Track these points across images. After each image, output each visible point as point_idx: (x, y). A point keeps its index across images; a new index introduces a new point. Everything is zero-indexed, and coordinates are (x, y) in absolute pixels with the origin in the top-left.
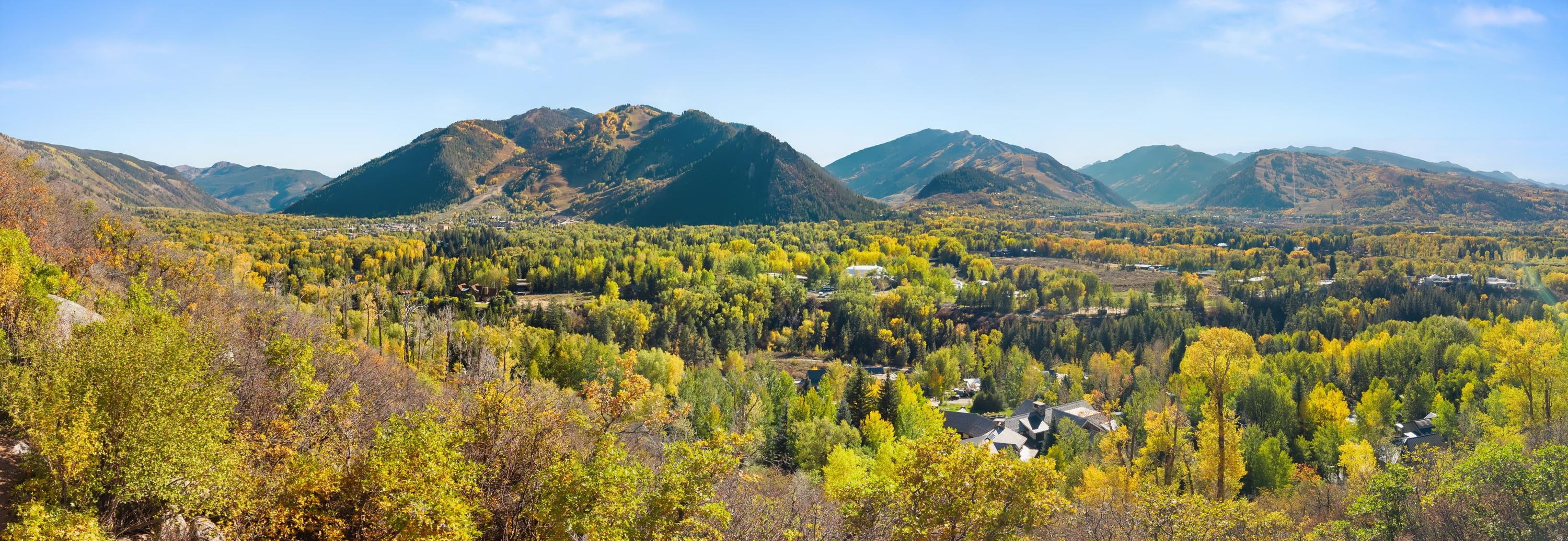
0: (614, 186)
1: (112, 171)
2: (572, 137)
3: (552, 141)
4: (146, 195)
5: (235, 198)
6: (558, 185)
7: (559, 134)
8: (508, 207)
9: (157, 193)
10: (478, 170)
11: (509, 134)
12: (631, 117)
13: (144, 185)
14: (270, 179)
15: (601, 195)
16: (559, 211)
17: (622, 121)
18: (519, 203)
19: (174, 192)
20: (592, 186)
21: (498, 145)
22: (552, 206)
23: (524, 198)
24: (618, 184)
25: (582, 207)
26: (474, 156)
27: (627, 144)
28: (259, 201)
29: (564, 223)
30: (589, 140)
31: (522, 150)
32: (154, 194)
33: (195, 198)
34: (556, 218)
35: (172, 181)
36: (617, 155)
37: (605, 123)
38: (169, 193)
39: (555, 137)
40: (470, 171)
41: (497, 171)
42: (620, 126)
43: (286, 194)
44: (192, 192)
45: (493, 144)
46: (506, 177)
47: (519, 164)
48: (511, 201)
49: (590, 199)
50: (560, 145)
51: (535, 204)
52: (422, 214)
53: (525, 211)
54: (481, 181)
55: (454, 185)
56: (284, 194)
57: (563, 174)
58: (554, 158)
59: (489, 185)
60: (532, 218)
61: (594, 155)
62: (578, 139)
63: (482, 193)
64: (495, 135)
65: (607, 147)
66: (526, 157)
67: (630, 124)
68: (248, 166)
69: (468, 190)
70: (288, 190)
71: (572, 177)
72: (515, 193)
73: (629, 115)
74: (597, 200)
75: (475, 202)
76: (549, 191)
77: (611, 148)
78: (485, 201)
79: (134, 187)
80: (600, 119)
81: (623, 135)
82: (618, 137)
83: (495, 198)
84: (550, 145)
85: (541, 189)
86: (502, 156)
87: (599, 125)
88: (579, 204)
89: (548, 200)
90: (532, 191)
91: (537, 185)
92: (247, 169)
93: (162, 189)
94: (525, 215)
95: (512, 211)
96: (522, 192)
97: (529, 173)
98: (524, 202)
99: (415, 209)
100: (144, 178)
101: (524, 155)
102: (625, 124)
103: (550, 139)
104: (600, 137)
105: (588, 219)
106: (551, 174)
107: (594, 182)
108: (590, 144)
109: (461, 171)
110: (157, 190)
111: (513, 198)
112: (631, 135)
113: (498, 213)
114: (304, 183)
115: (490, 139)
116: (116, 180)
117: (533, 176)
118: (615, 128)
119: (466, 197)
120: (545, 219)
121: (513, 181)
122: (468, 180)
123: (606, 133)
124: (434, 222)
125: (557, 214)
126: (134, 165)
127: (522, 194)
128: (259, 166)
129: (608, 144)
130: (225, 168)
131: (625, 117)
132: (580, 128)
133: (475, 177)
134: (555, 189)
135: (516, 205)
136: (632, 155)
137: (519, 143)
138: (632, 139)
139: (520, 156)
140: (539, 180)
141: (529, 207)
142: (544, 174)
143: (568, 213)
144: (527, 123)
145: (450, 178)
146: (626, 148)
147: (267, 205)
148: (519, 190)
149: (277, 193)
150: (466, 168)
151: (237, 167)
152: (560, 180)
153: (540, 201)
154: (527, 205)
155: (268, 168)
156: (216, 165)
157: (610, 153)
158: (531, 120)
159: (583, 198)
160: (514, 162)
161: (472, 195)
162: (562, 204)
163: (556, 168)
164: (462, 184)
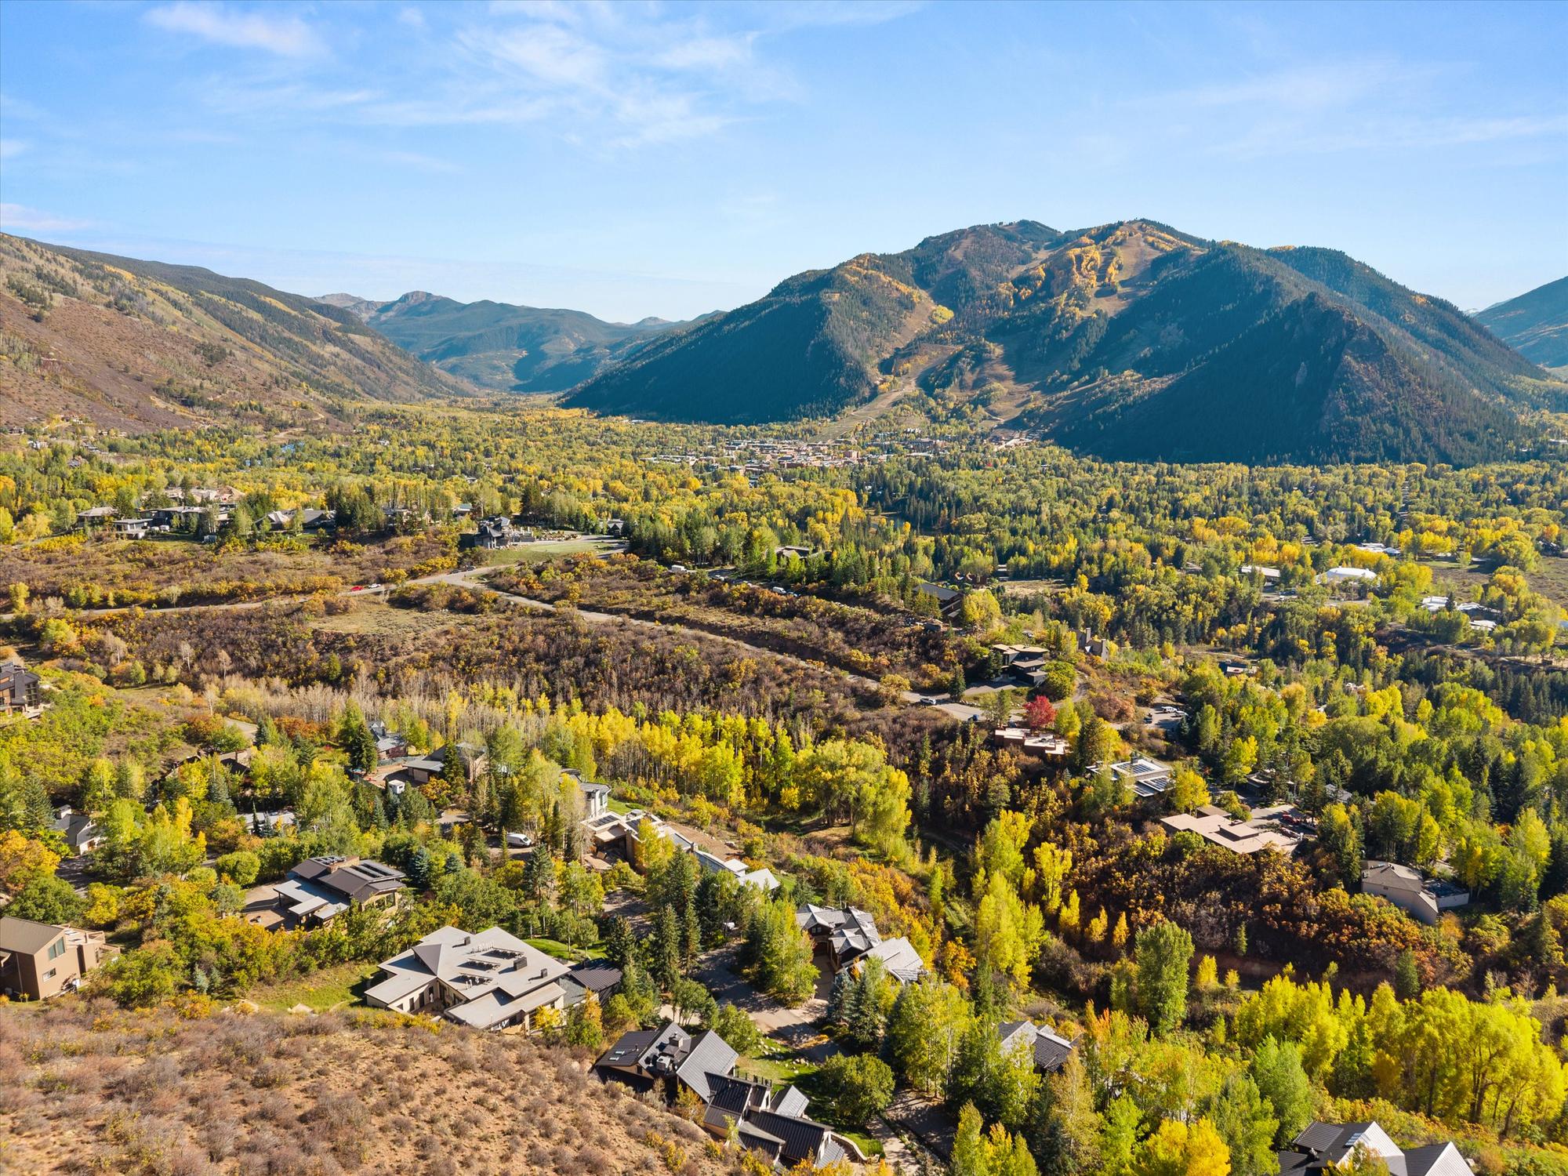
0: (1087, 382)
1: (251, 320)
2: (1026, 293)
3: (994, 301)
4: (322, 366)
5: (453, 360)
6: (1001, 378)
7: (1004, 289)
8: (928, 412)
9: (340, 363)
10: (880, 349)
11: (921, 281)
12: (1123, 256)
13: (314, 348)
14: (510, 328)
15: (1067, 398)
16: (1002, 421)
17: (1107, 264)
18: (944, 407)
19: (364, 359)
20: (1054, 380)
21: (906, 304)
22: (992, 413)
23: (950, 400)
24: (1093, 380)
25: (1037, 416)
26: (873, 325)
27: (1110, 307)
28: (496, 368)
29: (1011, 443)
30: (1052, 301)
31: (946, 314)
32: (335, 364)
33: (400, 369)
34: (999, 433)
35: (356, 338)
36: (1095, 328)
37: (1079, 268)
38: (358, 362)
39: (999, 294)
40: (870, 352)
41: (907, 353)
42: (1102, 273)
43: (543, 356)
44: (393, 358)
45: (900, 303)
46: (921, 362)
47: (941, 341)
48: (932, 403)
49: (1050, 403)
50: (1006, 307)
51: (967, 409)
52: (804, 424)
53: (953, 421)
54: (886, 367)
55: (848, 376)
56: (537, 356)
57: (1006, 359)
58: (998, 331)
59: (898, 375)
60: (964, 435)
61: (1058, 329)
62: (1033, 299)
63: (890, 388)
64: (903, 287)
65: (1080, 314)
66: (952, 330)
67: (1120, 268)
68: (466, 301)
69: (869, 384)
70: (544, 347)
71: (1022, 366)
72: (937, 391)
73: (1119, 251)
74: (1059, 406)
75: (881, 405)
76: (987, 387)
77: (1085, 314)
78: (895, 404)
79: (296, 350)
80: (1070, 261)
81: (1106, 291)
82: (1098, 294)
83: (909, 399)
84: (991, 308)
85: (976, 384)
86: (915, 325)
87: (1069, 272)
88: (1032, 411)
89: (985, 403)
90: (962, 386)
91: (969, 378)
92: (464, 307)
93: (345, 355)
94: (952, 429)
95: (935, 419)
96: (948, 390)
97: (958, 357)
98: (951, 405)
99: (793, 412)
100: (305, 330)
101: (949, 326)
102: (1111, 270)
103: (991, 297)
104: (1069, 297)
105: (1044, 437)
106: (990, 359)
107: (1057, 373)
108: (1053, 310)
109: (857, 354)
110: (337, 356)
111: (935, 398)
112: (1120, 289)
113: (916, 423)
114: (570, 336)
115: (895, 294)
116: (262, 338)
117: (964, 364)
118: (1094, 275)
119: (867, 395)
120: (983, 436)
121: (933, 369)
122: (868, 368)
123: (1078, 289)
124: (827, 437)
125: (1000, 426)
126: (281, 306)
127: (948, 392)
128: (485, 303)
129: (1081, 308)
130: (424, 304)
131: (1112, 255)
132: (1039, 278)
133: (877, 360)
134: (996, 385)
135: (940, 409)
136: (1118, 324)
137: (938, 298)
138: (1120, 297)
139: (942, 328)
140: (972, 370)
141: (958, 413)
142: (980, 359)
143: (1015, 425)
144: (952, 261)
145: (842, 366)
146: (1111, 314)
147: (510, 376)
148: (944, 386)
149: (525, 353)
150: (863, 349)
151: (447, 302)
152: (1002, 369)
153: (975, 403)
154: (955, 410)
155: (502, 305)
156: (405, 298)
157: (1086, 322)
158: (959, 255)
159: (1038, 401)
160: (932, 337)
161: (874, 393)
162: (1008, 410)
163: (997, 350)
164: (859, 374)
